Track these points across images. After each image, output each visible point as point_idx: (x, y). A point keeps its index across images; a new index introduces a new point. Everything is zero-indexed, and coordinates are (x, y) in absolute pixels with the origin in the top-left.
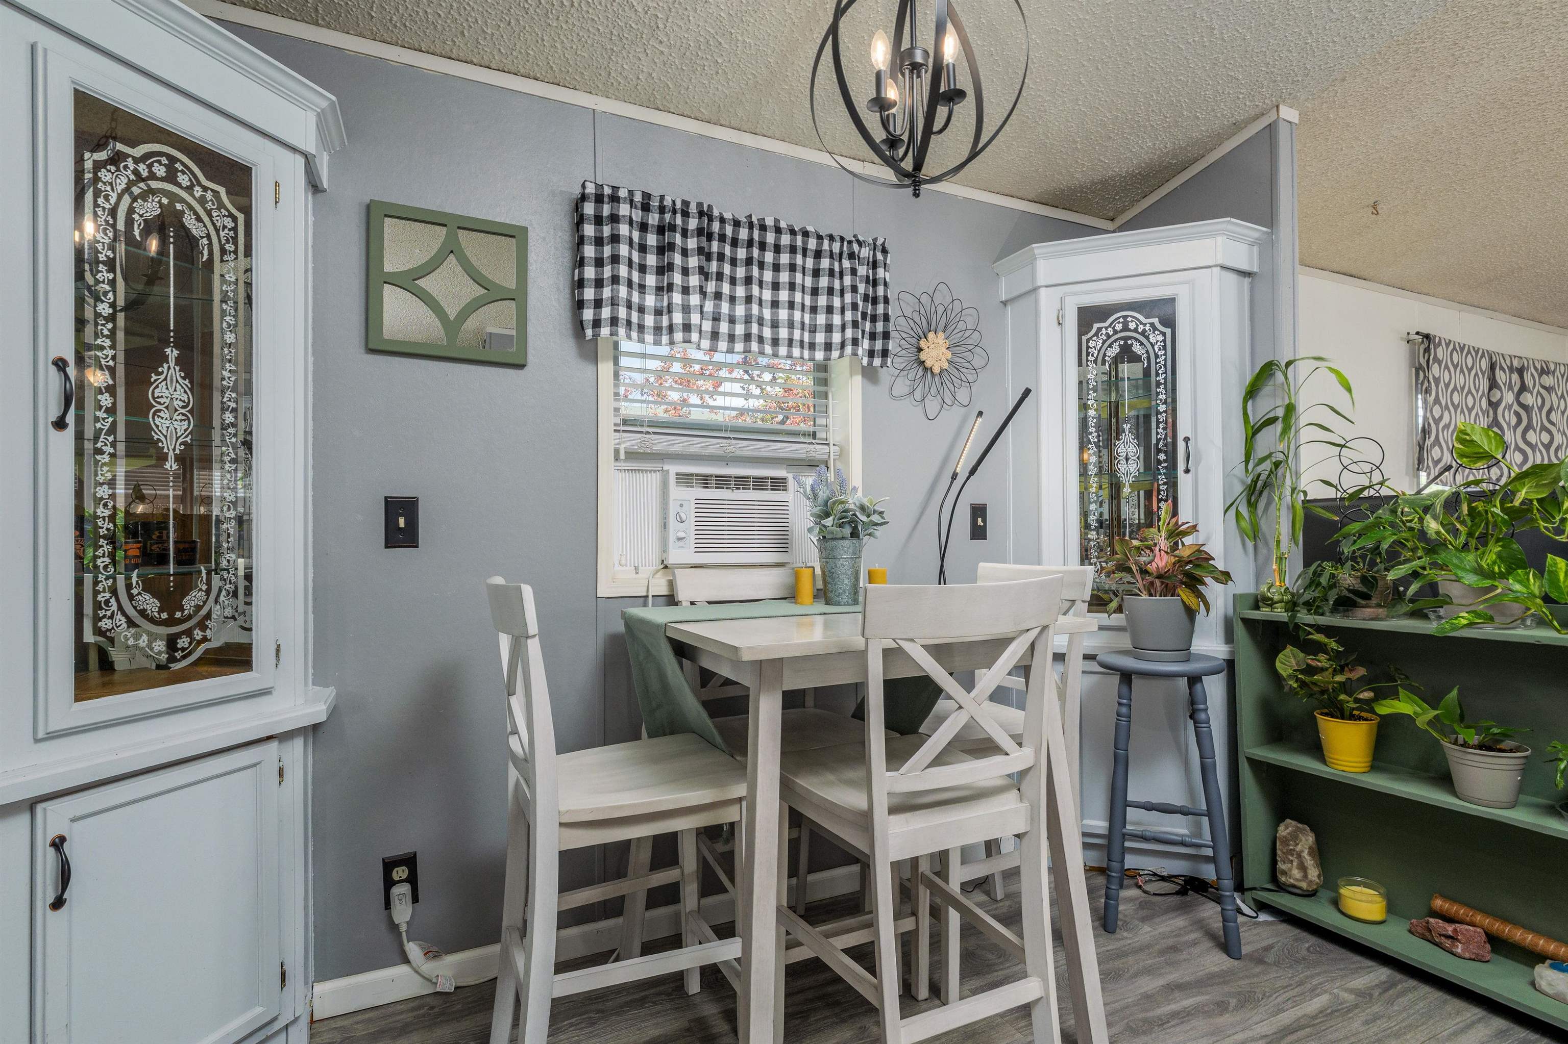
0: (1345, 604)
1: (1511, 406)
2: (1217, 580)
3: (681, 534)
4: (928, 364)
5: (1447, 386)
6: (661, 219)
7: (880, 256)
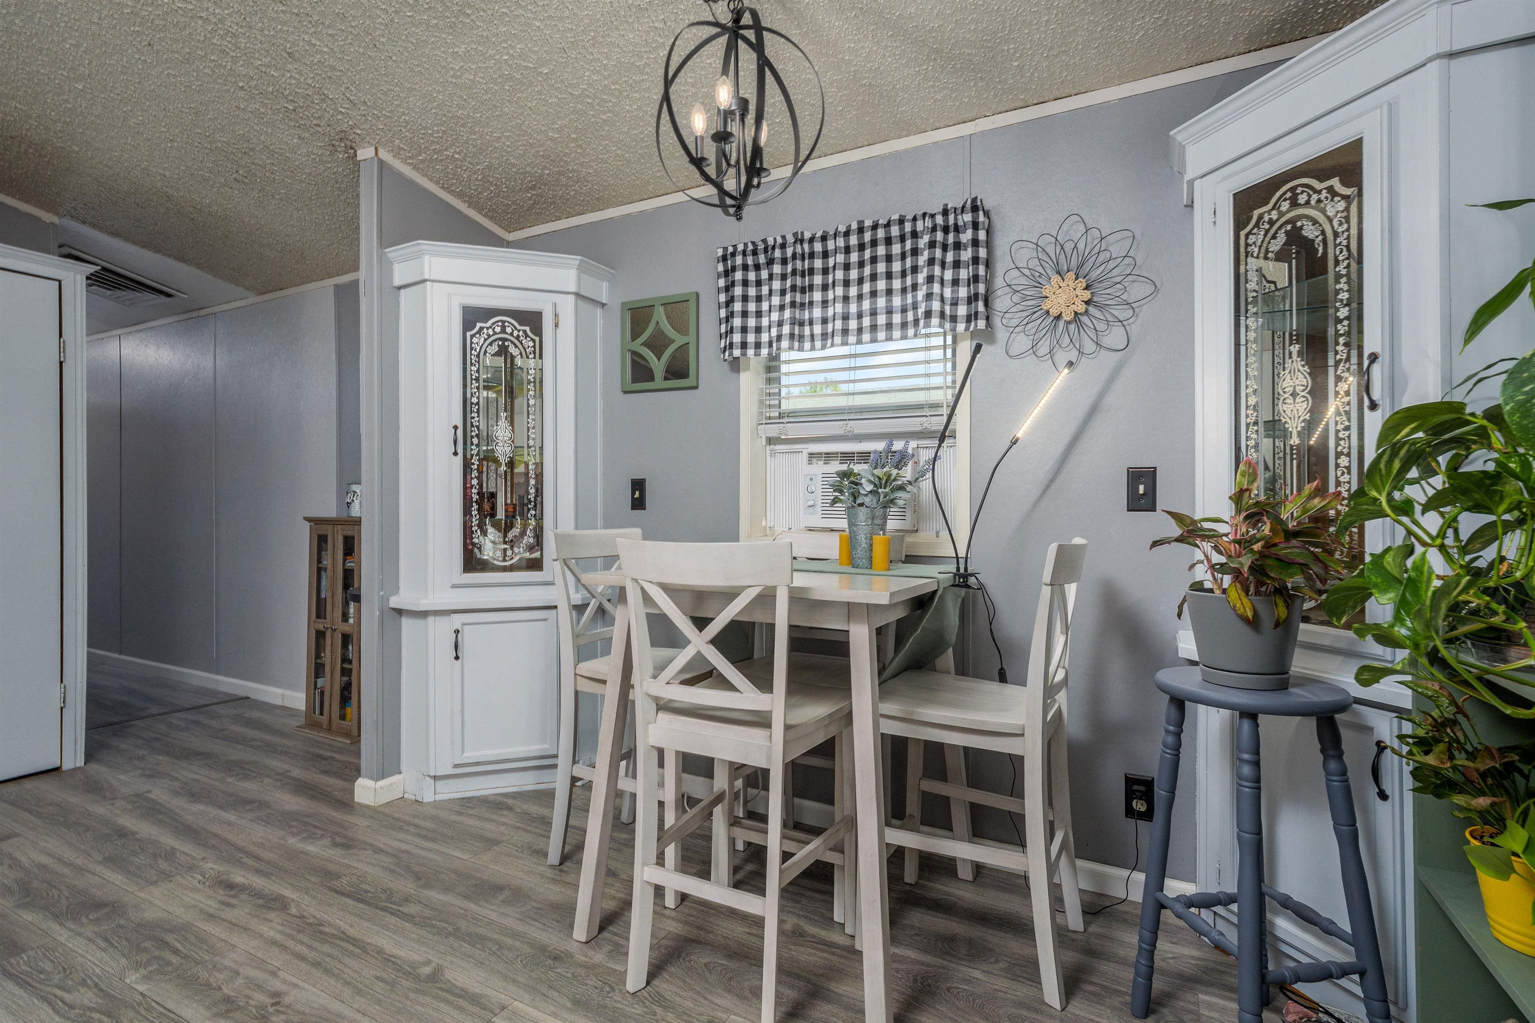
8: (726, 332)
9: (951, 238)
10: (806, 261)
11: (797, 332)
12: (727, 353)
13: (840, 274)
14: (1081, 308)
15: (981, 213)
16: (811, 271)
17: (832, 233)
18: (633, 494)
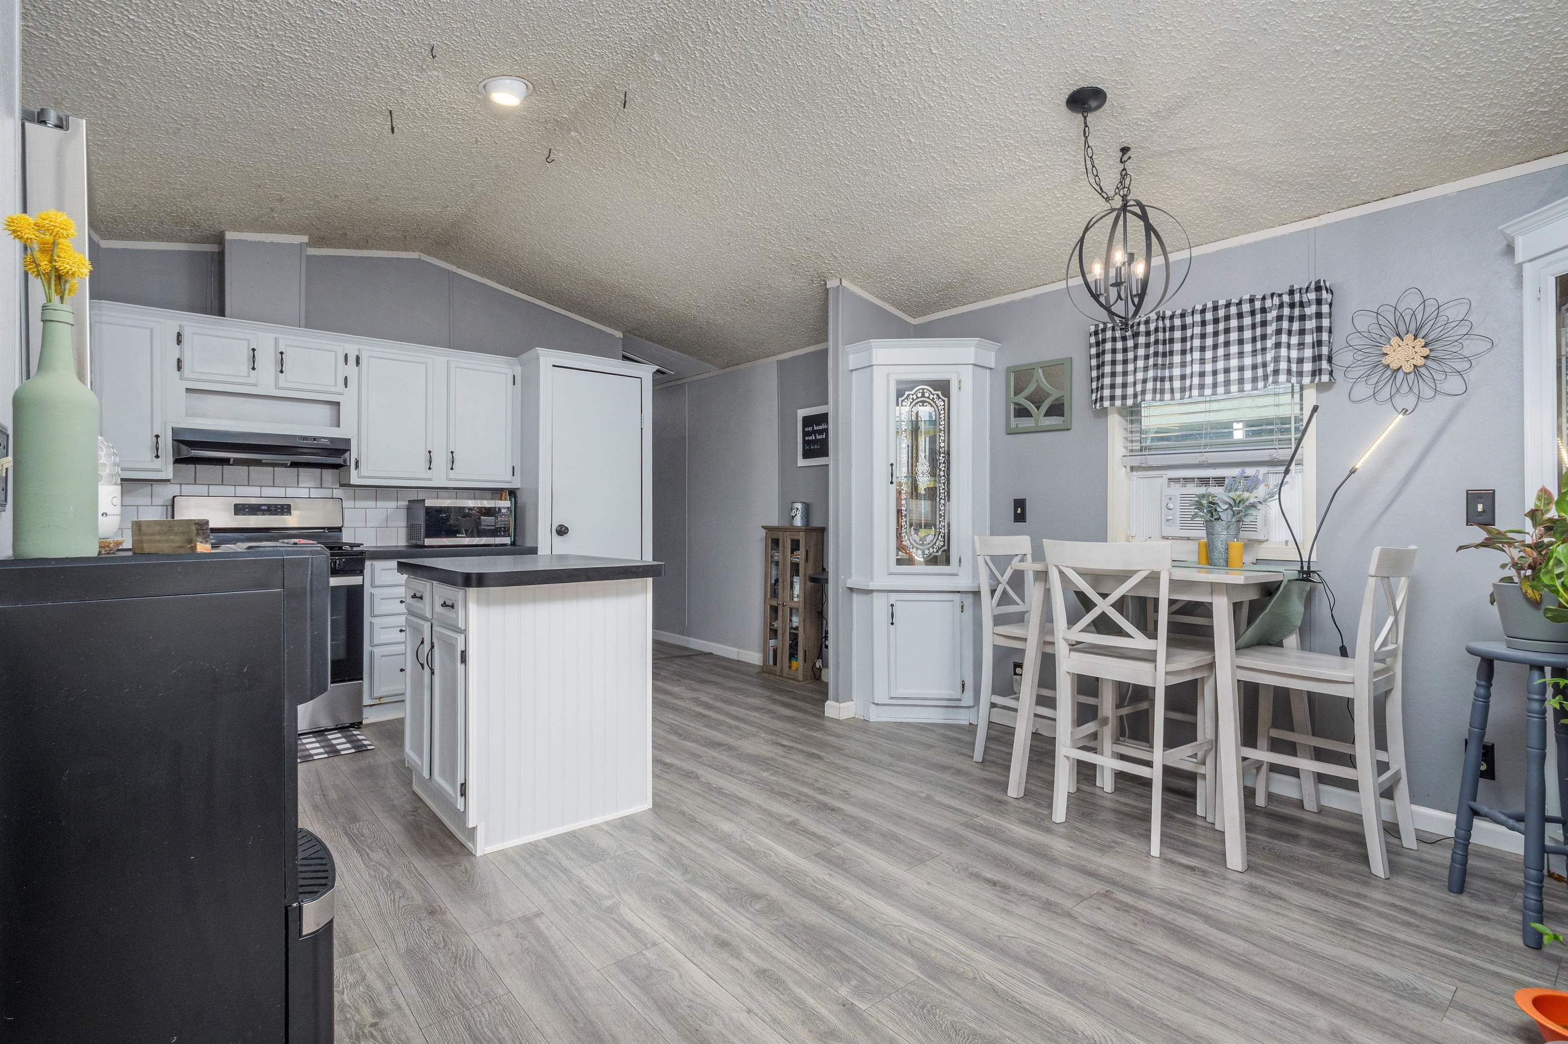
3: (1170, 518)
4: (1394, 366)
8: (1097, 388)
9: (1297, 312)
10: (1167, 333)
11: (1158, 387)
12: (1098, 405)
13: (1197, 343)
14: (1420, 362)
15: (1324, 292)
16: (1172, 341)
17: (1190, 311)
18: (1016, 510)
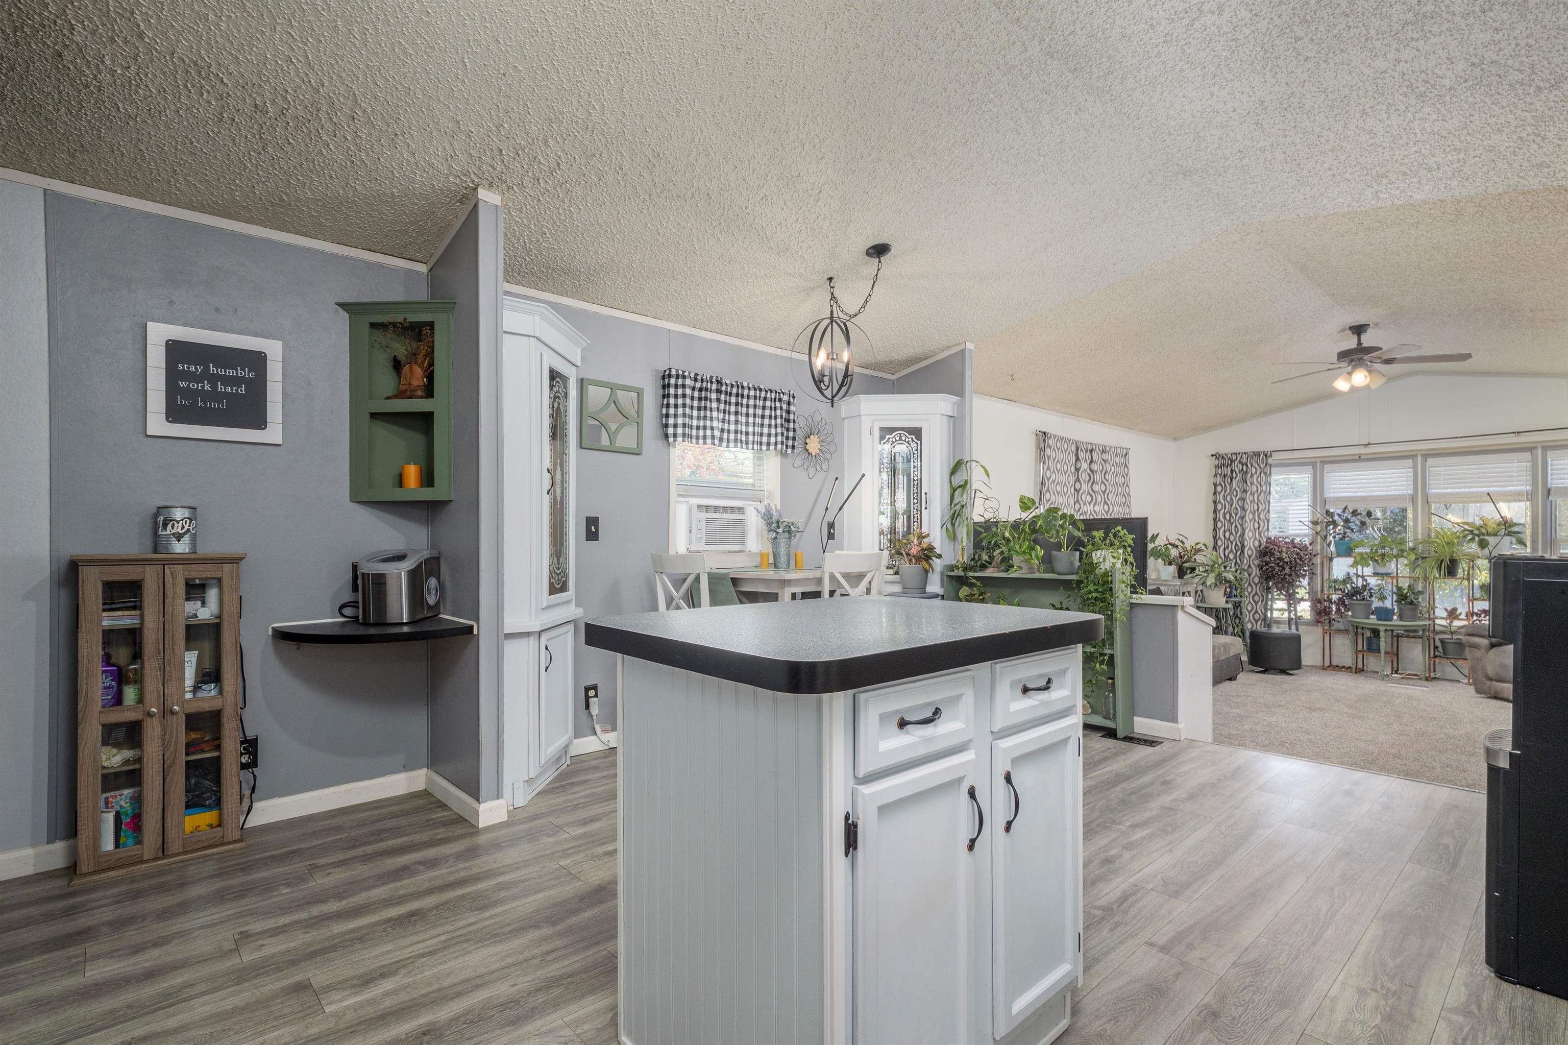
0: (983, 567)
1: (1086, 471)
2: (937, 557)
3: (700, 536)
4: (810, 451)
5: (1054, 460)
6: (702, 385)
7: (792, 400)
14: (818, 451)
18: (588, 528)
